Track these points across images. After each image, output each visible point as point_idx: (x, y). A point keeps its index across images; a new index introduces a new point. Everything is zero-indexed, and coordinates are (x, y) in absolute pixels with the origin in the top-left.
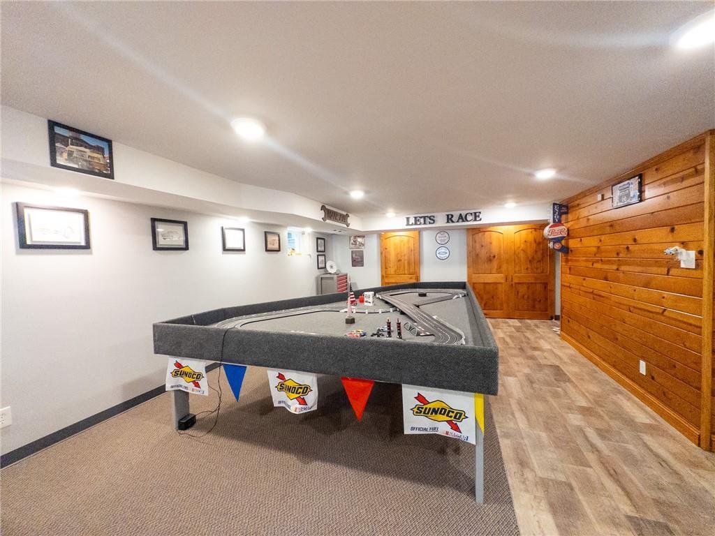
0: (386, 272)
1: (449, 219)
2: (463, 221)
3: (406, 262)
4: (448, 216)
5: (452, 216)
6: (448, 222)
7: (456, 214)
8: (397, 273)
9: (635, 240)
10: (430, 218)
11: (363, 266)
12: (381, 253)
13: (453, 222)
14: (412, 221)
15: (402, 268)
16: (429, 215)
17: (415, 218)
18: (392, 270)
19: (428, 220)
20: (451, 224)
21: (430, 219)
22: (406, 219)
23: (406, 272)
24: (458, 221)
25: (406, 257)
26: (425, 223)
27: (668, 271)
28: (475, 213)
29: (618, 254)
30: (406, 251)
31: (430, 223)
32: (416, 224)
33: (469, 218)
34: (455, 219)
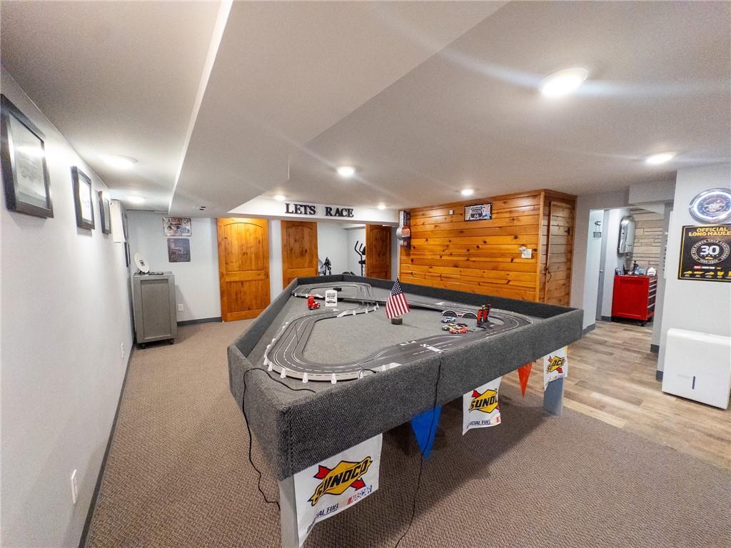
0: (226, 268)
1: (328, 211)
2: (339, 216)
3: (253, 256)
4: (327, 208)
5: (331, 209)
6: (327, 215)
7: (334, 208)
8: (241, 268)
9: (485, 242)
10: (310, 207)
11: (189, 260)
12: (219, 245)
13: (331, 215)
14: (292, 208)
15: (248, 262)
16: (310, 205)
17: (296, 205)
18: (235, 265)
19: (308, 210)
20: (330, 217)
21: (312, 210)
22: (285, 205)
23: (253, 267)
24: (335, 215)
25: (253, 250)
26: (306, 213)
27: (512, 260)
28: (349, 210)
29: (468, 250)
30: (252, 241)
31: (310, 213)
32: (296, 212)
33: (345, 213)
34: (333, 212)
